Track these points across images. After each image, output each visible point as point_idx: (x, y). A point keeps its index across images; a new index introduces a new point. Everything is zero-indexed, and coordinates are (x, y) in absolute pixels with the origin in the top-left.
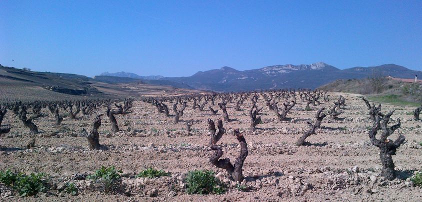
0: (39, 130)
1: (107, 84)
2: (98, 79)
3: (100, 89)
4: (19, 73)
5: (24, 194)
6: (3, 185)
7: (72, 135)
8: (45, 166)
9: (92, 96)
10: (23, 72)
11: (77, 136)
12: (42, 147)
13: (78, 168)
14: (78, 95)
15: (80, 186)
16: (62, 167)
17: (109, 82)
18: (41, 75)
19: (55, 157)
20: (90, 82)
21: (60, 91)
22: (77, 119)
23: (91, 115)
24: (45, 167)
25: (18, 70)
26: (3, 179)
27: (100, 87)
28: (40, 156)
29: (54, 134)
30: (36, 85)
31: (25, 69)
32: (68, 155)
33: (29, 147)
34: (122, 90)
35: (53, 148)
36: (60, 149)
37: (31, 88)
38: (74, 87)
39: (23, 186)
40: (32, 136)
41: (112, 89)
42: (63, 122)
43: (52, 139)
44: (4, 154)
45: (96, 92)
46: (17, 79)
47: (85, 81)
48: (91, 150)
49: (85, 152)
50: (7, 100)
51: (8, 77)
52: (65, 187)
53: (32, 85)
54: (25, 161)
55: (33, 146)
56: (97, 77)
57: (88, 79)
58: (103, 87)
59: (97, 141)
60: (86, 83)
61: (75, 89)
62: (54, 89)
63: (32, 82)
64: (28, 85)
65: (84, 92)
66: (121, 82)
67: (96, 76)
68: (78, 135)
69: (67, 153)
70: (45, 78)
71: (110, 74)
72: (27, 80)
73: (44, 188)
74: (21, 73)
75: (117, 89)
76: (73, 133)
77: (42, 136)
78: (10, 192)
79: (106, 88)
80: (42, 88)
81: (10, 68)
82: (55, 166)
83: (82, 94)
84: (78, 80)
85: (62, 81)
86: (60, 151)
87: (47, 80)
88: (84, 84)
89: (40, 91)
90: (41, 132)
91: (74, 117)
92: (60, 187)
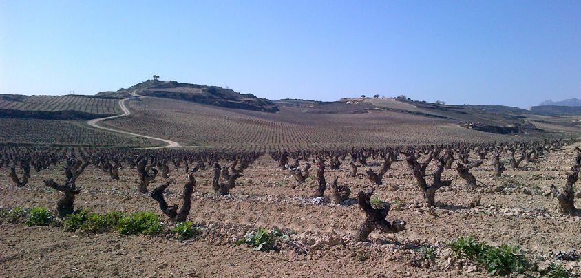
0: (478, 183)
1: (549, 117)
2: (536, 110)
3: (538, 125)
4: (431, 108)
5: (494, 271)
6: (464, 256)
7: (525, 192)
8: (505, 234)
9: (526, 135)
10: (436, 107)
11: (531, 194)
12: (492, 207)
13: (553, 242)
14: (506, 133)
15: (571, 270)
16: (529, 238)
17: (552, 115)
18: (457, 109)
19: (513, 222)
20: (524, 115)
21: (482, 129)
22: (522, 168)
23: (539, 163)
24: (506, 236)
25: (429, 104)
26: (464, 248)
27: (539, 122)
28: (491, 219)
29: (499, 190)
30: (452, 123)
31: (438, 103)
32: (529, 221)
33: (472, 205)
34: (573, 125)
35: (507, 209)
36: (517, 211)
37: (445, 127)
38: (501, 123)
39: (492, 261)
40: (470, 190)
41: (558, 124)
42: (504, 173)
43: (497, 195)
44: (445, 212)
45: (532, 128)
46: (429, 115)
47: (518, 114)
48: (562, 216)
49: (552, 217)
50: (416, 141)
51: (418, 114)
52: (549, 269)
53: (446, 123)
54: (472, 224)
55: (478, 205)
56: (534, 108)
57: (520, 111)
58: (543, 122)
59: (572, 203)
60: (519, 117)
61: (502, 126)
62: (474, 127)
63: (446, 118)
64: (442, 123)
65: (515, 130)
66: (571, 114)
67: (532, 107)
68: (533, 193)
69: (527, 218)
70: (464, 113)
71: (554, 103)
72: (440, 117)
73: (521, 268)
74: (433, 108)
75: (565, 124)
76: (525, 190)
77: (483, 191)
78: (475, 266)
79: (547, 123)
80: (459, 126)
81: (420, 102)
82: (520, 235)
83: (513, 133)
84: (506, 113)
85: (485, 115)
86: (516, 213)
87: (465, 115)
88: (514, 118)
89: (456, 129)
90: (479, 186)
91: (516, 166)
92: (542, 267)
